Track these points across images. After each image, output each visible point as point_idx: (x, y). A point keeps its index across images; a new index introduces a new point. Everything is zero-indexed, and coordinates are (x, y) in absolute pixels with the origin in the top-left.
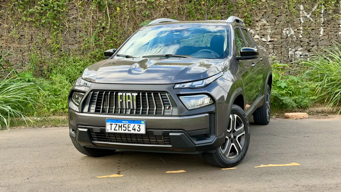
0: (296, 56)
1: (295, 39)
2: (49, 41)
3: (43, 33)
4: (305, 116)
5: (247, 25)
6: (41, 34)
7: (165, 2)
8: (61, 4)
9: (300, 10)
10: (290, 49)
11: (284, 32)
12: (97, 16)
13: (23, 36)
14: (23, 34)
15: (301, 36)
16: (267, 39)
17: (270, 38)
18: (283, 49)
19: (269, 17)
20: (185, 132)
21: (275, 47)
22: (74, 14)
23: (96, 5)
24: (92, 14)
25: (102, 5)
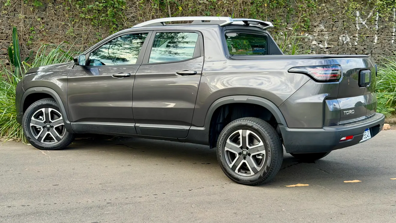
1: (350, 46)
5: (306, 30)
7: (228, 2)
8: (121, 1)
9: (356, 16)
11: (340, 38)
14: (79, 32)
15: (356, 44)
16: (324, 46)
17: (327, 44)
19: (326, 22)
22: (133, 12)
23: (158, 3)
24: (152, 13)
25: (164, 3)
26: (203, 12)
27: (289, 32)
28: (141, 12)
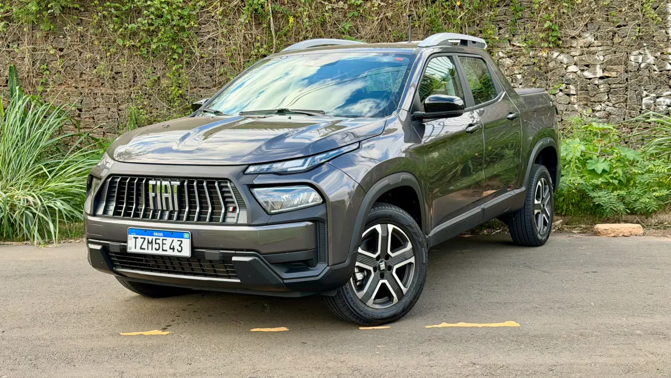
0: (658, 106)
1: (656, 72)
2: (164, 82)
3: (155, 68)
4: (634, 231)
5: (551, 46)
6: (149, 70)
7: (382, 4)
8: (186, 13)
9: (667, 13)
10: (645, 93)
11: (632, 58)
12: (251, 34)
13: (119, 73)
14: (120, 69)
15: (669, 67)
16: (595, 73)
17: (601, 71)
18: (628, 94)
19: (599, 28)
20: (261, 256)
21: (612, 90)
22: (210, 31)
23: (250, 13)
24: (243, 31)
25: (260, 13)
26: (339, 24)
27: (517, 51)
28: (225, 30)
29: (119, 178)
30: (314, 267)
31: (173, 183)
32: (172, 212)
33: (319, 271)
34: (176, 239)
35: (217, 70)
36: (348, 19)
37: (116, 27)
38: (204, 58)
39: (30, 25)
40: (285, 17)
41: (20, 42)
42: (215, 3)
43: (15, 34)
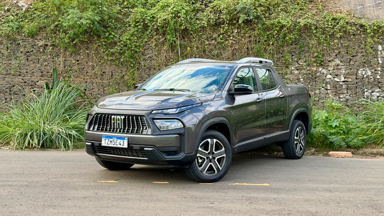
0: (373, 97)
1: (372, 80)
2: (126, 77)
3: (122, 71)
4: (348, 155)
5: (318, 65)
6: (119, 71)
7: (233, 42)
8: (138, 44)
9: (378, 50)
10: (366, 90)
11: (360, 72)
12: (169, 55)
13: (105, 72)
14: (105, 71)
15: (379, 77)
16: (340, 79)
17: (344, 78)
18: (357, 90)
19: (343, 57)
20: (156, 148)
21: (349, 88)
22: (150, 53)
23: (169, 45)
24: (165, 54)
25: (173, 45)
26: (212, 52)
27: (301, 67)
28: (156, 53)
29: (99, 115)
30: (179, 154)
31: (121, 117)
32: (120, 129)
33: (181, 156)
34: (122, 140)
35: (152, 72)
36: (217, 49)
37: (104, 51)
38: (146, 66)
39: (64, 49)
40: (186, 47)
41: (59, 57)
42: (152, 40)
43: (56, 52)
